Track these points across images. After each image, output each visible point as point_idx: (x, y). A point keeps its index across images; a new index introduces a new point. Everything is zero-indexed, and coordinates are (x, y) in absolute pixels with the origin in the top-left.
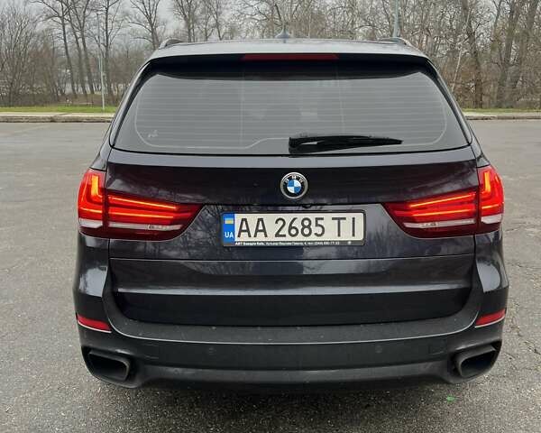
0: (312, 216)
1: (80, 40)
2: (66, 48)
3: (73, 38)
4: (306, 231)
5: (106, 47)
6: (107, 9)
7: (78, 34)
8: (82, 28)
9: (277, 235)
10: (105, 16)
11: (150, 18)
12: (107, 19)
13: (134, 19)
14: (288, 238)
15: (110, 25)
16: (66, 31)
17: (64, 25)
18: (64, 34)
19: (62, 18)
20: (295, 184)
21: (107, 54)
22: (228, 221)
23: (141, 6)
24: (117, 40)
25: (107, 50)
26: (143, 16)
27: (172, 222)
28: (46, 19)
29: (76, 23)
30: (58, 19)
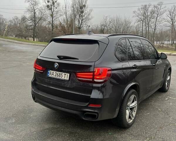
0: (61, 73)
1: (147, 28)
2: (142, 30)
3: (145, 27)
4: (60, 76)
5: (155, 30)
6: (157, 18)
7: (147, 26)
8: (148, 24)
9: (55, 76)
10: (156, 20)
11: (172, 20)
12: (156, 21)
13: (166, 20)
14: (57, 77)
15: (157, 23)
16: (143, 25)
17: (143, 23)
18: (143, 26)
19: (143, 21)
20: (56, 65)
21: (154, 32)
22: (49, 72)
23: (170, 16)
24: (159, 27)
25: (155, 31)
26: (170, 19)
27: (41, 70)
28: (138, 22)
29: (147, 23)
30: (142, 22)
